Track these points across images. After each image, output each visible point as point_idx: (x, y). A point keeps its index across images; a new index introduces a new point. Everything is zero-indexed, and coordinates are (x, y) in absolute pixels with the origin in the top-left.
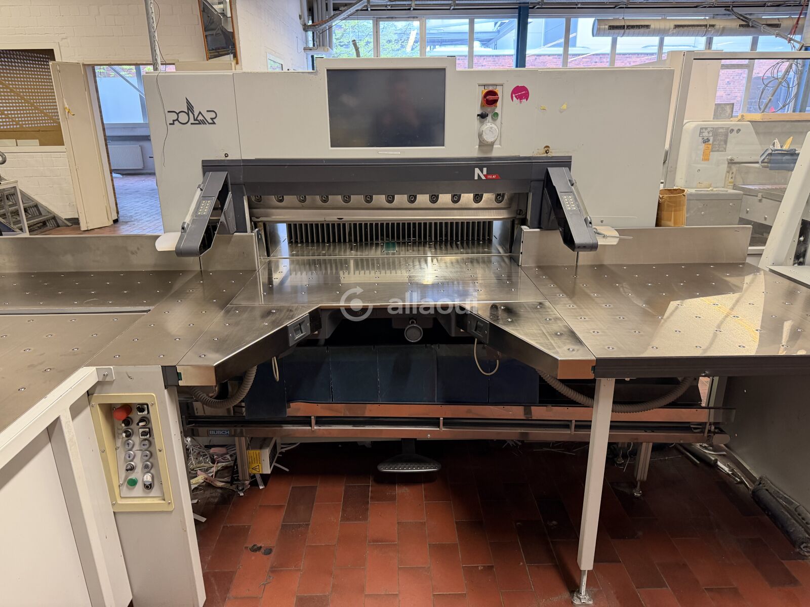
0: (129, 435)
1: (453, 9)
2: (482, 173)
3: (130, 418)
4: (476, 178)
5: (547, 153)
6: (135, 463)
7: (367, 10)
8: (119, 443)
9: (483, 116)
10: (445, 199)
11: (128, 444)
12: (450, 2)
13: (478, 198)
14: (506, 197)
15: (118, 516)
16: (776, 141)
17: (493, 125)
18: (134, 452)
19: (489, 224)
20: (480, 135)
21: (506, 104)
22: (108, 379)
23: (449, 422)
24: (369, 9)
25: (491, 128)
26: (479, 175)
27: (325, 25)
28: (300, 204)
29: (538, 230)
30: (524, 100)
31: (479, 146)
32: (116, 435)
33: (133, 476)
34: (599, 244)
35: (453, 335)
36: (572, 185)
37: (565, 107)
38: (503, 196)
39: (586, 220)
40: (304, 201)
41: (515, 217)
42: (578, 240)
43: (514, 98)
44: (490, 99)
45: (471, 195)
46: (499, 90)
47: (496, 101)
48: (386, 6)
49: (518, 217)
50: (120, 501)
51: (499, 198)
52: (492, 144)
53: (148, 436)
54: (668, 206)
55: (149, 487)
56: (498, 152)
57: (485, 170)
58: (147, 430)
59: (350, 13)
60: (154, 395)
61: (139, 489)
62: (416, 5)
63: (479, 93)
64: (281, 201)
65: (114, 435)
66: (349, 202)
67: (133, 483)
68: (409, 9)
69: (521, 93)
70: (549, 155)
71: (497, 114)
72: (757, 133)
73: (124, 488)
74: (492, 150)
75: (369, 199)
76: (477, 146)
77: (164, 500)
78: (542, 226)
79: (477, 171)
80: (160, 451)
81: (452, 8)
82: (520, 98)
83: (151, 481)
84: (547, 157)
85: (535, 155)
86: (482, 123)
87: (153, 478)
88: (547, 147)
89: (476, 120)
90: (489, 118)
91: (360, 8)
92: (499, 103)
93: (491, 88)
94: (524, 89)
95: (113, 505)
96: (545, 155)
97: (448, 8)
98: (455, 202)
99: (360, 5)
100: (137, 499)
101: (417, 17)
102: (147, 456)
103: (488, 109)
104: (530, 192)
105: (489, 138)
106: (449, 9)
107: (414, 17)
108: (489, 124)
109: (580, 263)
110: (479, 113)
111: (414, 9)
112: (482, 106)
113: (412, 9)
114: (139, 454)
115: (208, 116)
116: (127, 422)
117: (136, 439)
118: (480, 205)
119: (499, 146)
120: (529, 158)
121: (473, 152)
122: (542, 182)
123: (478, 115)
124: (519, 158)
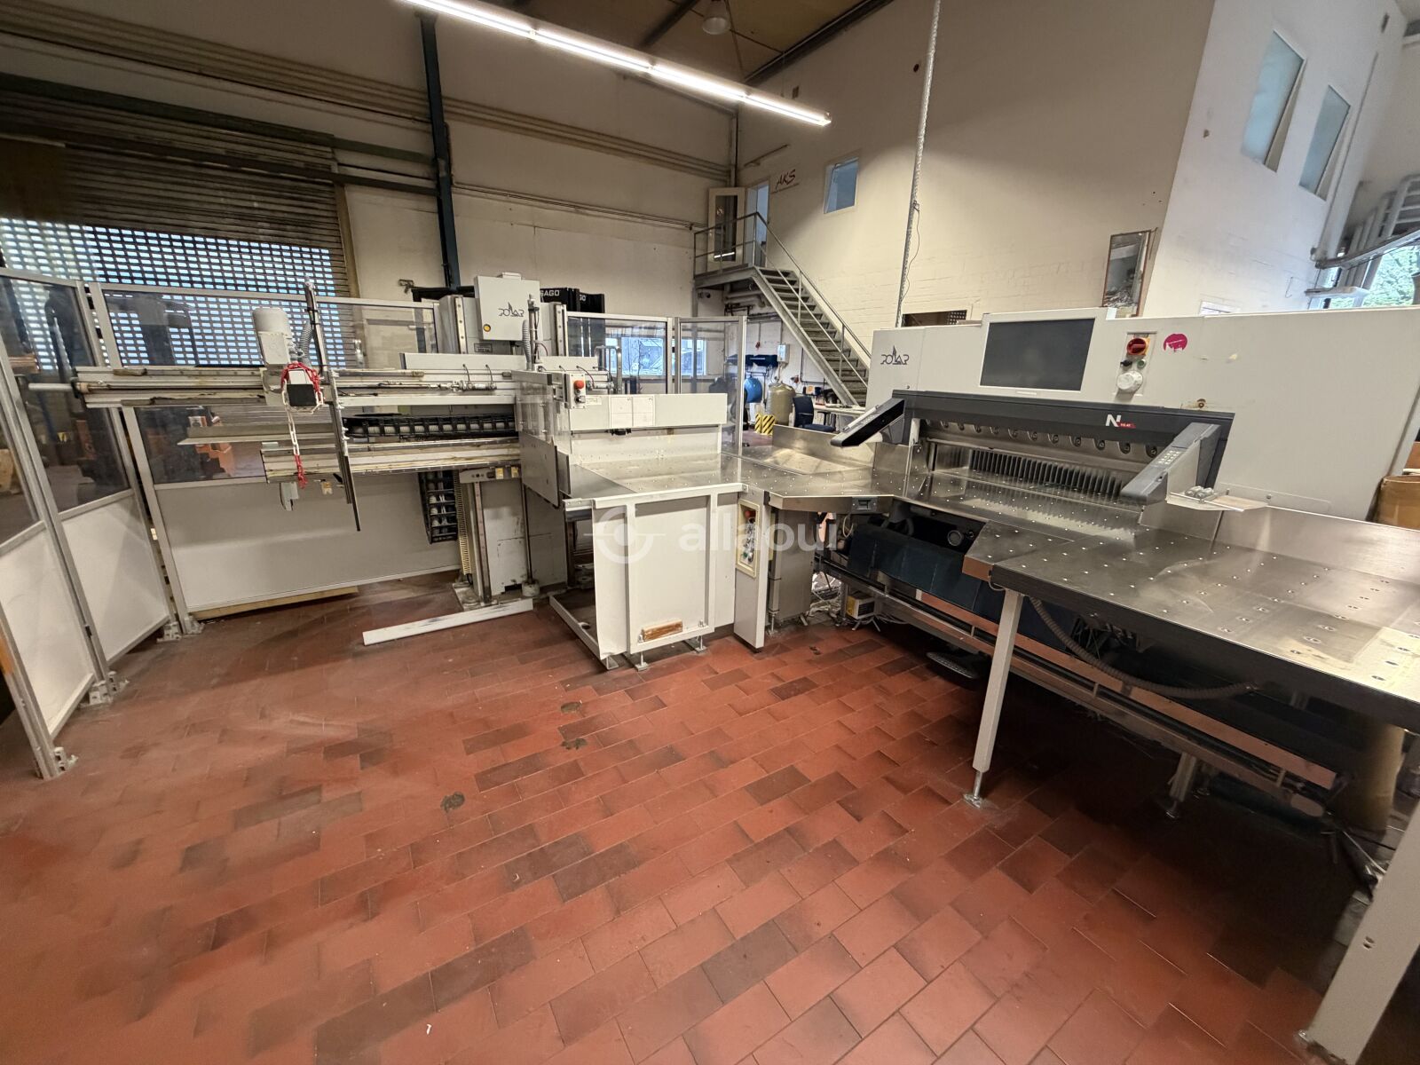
2: (1115, 419)
4: (1108, 424)
5: (1200, 407)
9: (1126, 365)
10: (1088, 443)
15: (737, 572)
17: (1138, 374)
20: (1120, 383)
21: (1155, 351)
22: (745, 490)
23: (979, 634)
25: (1132, 376)
26: (1111, 423)
27: (1366, 255)
30: (1180, 349)
31: (1118, 393)
37: (1234, 356)
38: (1156, 450)
42: (1127, 489)
43: (1167, 346)
44: (1137, 347)
45: (1117, 444)
46: (1149, 339)
47: (1143, 350)
50: (739, 563)
51: (1153, 451)
52: (1132, 393)
55: (750, 560)
56: (1138, 400)
57: (1119, 417)
60: (758, 505)
61: (747, 560)
63: (1126, 341)
66: (998, 434)
69: (1177, 341)
70: (1203, 409)
71: (1142, 363)
73: (742, 557)
74: (1130, 399)
76: (1115, 394)
77: (753, 570)
79: (1110, 417)
82: (1175, 346)
84: (1199, 411)
85: (1184, 407)
86: (1125, 371)
87: (753, 556)
88: (1201, 400)
89: (1119, 368)
90: (1135, 366)
92: (1148, 352)
93: (1140, 337)
94: (1182, 337)
95: (736, 564)
100: (745, 565)
103: (1134, 357)
105: (1125, 387)
108: (1132, 373)
112: (1128, 354)
115: (904, 359)
119: (1141, 396)
120: (1175, 410)
121: (1110, 398)
123: (1122, 363)
124: (1164, 409)
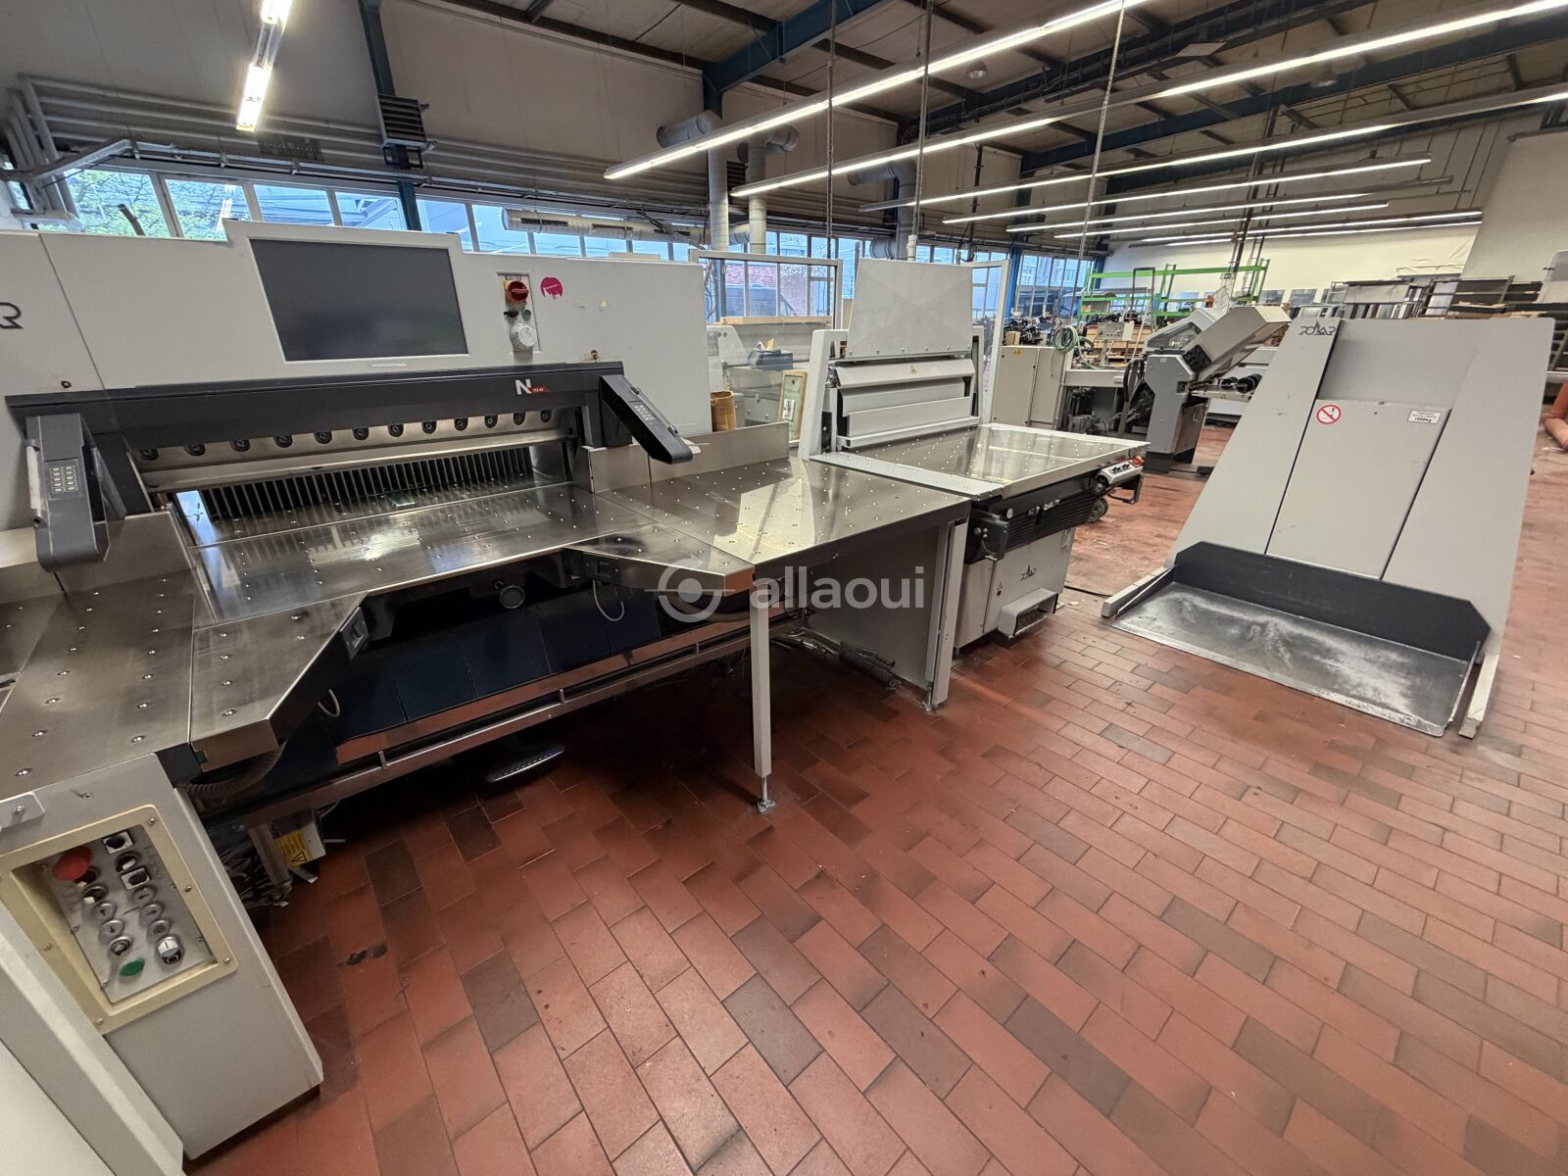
0: (99, 897)
1: (296, 174)
2: (525, 384)
3: (95, 868)
4: (519, 392)
5: (595, 359)
6: (127, 935)
7: (133, 157)
8: (77, 919)
9: (511, 315)
10: (476, 422)
11: (103, 911)
12: (289, 163)
13: (519, 418)
14: (553, 415)
15: (117, 1040)
16: (760, 343)
17: (527, 326)
18: (120, 920)
19: (524, 450)
20: (514, 339)
21: (537, 300)
22: (25, 818)
23: (570, 692)
24: (137, 156)
25: (528, 329)
26: (522, 389)
27: (46, 175)
28: (238, 455)
29: (604, 448)
30: (559, 295)
31: (515, 352)
32: (64, 908)
33: (131, 957)
34: (693, 452)
35: (563, 586)
36: (638, 393)
37: (604, 304)
38: (549, 413)
39: (670, 429)
40: (247, 447)
41: (567, 438)
42: (672, 451)
43: (546, 292)
44: (517, 293)
45: (512, 415)
46: (524, 281)
47: (524, 296)
48: (173, 155)
49: (570, 437)
50: (112, 1012)
51: (546, 415)
52: (530, 350)
53: (148, 879)
54: (721, 409)
55: (174, 959)
56: (539, 359)
57: (528, 381)
58: (142, 869)
59: (97, 158)
60: (151, 806)
61: (151, 972)
62: (230, 160)
63: (500, 286)
64: (201, 452)
65: (60, 911)
66: (329, 441)
67: (136, 969)
68: (219, 166)
69: (552, 286)
70: (599, 361)
71: (528, 312)
72: (740, 336)
73: (116, 985)
74: (531, 357)
75: (361, 434)
76: (512, 353)
77: (215, 962)
78: (608, 443)
79: (518, 383)
80: (188, 890)
81: (294, 172)
82: (553, 292)
83: (176, 946)
84: (596, 363)
85: (583, 361)
86: (512, 323)
87: (178, 940)
88: (594, 351)
89: (503, 321)
90: (520, 317)
91: (116, 152)
92: (528, 299)
93: (514, 279)
94: (554, 281)
95: (98, 1025)
96: (593, 361)
97: (288, 171)
98: (490, 426)
99: (118, 147)
100: (155, 987)
101: (236, 180)
102: (154, 912)
103: (517, 306)
104: (585, 405)
105: (527, 341)
106: (290, 173)
107: (230, 179)
108: (520, 326)
109: (653, 480)
110: (506, 310)
111: (226, 167)
112: (508, 301)
113: (223, 165)
114: (133, 918)
116: (90, 876)
117: (119, 899)
118: (522, 426)
119: (539, 352)
120: (577, 365)
121: (508, 359)
122: (597, 394)
123: (505, 313)
124: (565, 365)
